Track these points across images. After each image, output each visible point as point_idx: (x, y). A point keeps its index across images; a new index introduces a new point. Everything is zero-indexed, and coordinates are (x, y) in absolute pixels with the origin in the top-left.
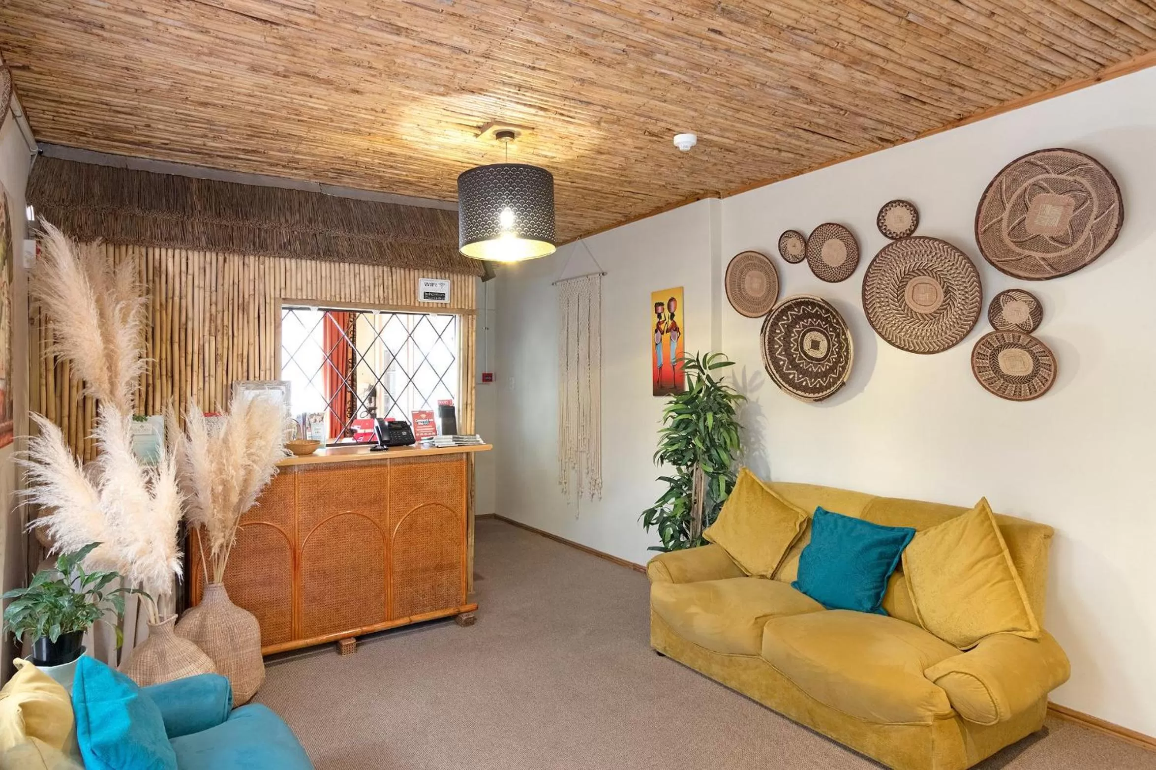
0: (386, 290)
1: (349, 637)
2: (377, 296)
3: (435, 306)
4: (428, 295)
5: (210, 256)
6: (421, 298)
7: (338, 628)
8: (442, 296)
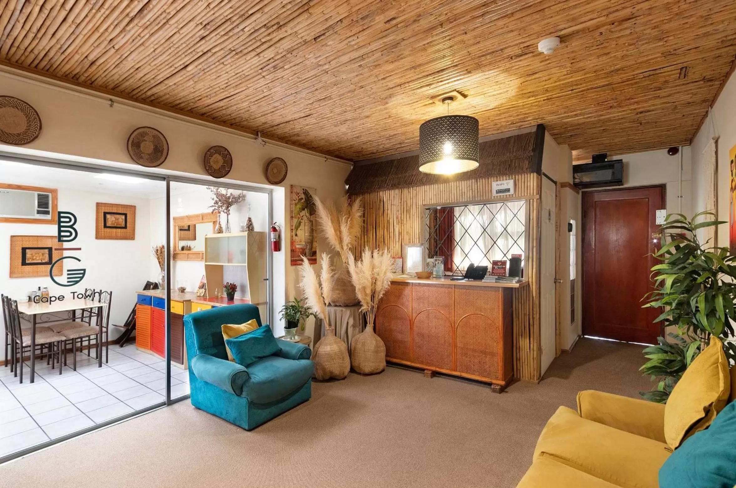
0: (473, 193)
1: (429, 370)
2: (468, 196)
3: (505, 197)
4: (499, 191)
5: (397, 191)
6: (494, 194)
7: (427, 364)
8: (508, 190)
